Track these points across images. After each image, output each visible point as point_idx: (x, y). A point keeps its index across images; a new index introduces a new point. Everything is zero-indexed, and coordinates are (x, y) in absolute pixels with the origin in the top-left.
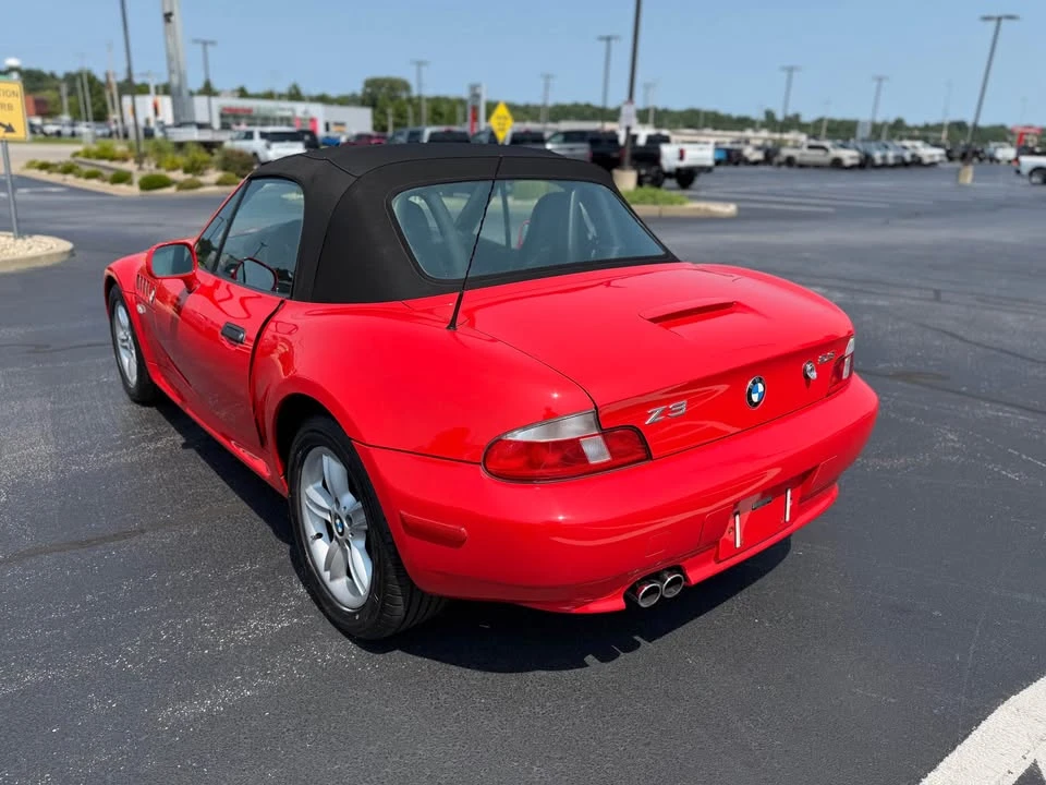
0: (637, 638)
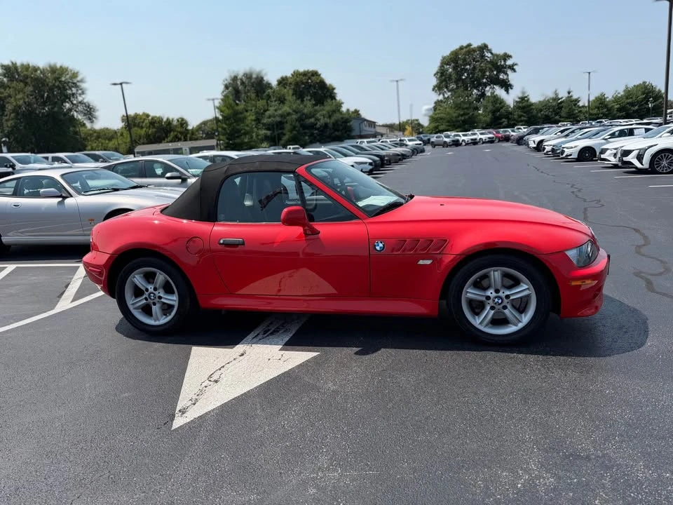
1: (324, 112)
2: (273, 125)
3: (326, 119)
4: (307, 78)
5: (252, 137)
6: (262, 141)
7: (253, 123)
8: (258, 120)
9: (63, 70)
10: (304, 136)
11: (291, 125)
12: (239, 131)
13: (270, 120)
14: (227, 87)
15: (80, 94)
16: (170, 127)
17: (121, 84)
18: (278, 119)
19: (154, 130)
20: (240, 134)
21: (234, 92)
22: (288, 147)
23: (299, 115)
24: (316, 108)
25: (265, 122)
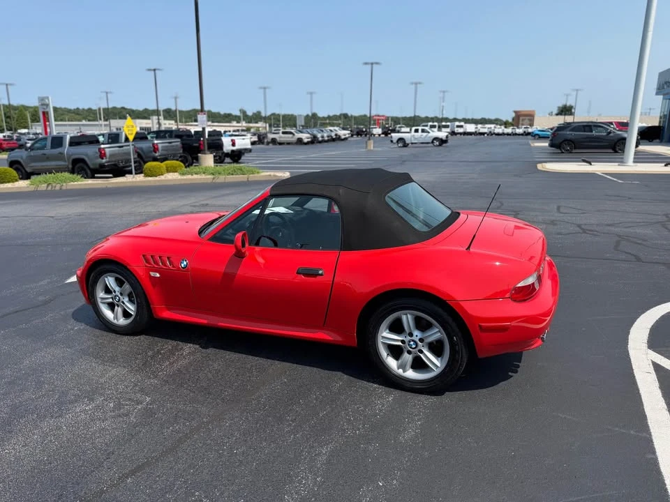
0: (510, 374)
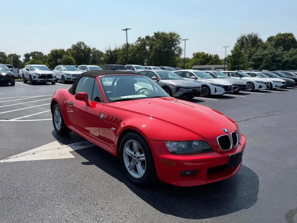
1: (288, 54)
2: (257, 60)
3: (288, 58)
4: (285, 37)
5: (245, 65)
6: (250, 67)
7: (247, 58)
8: (250, 57)
9: (174, 34)
10: (273, 66)
11: (266, 60)
12: (238, 62)
13: (256, 57)
14: (238, 41)
15: (178, 44)
16: (211, 59)
17: (185, 40)
18: (260, 57)
19: (204, 59)
20: (239, 63)
21: (241, 43)
22: (262, 70)
23: (273, 55)
24: (284, 52)
25: (253, 58)
